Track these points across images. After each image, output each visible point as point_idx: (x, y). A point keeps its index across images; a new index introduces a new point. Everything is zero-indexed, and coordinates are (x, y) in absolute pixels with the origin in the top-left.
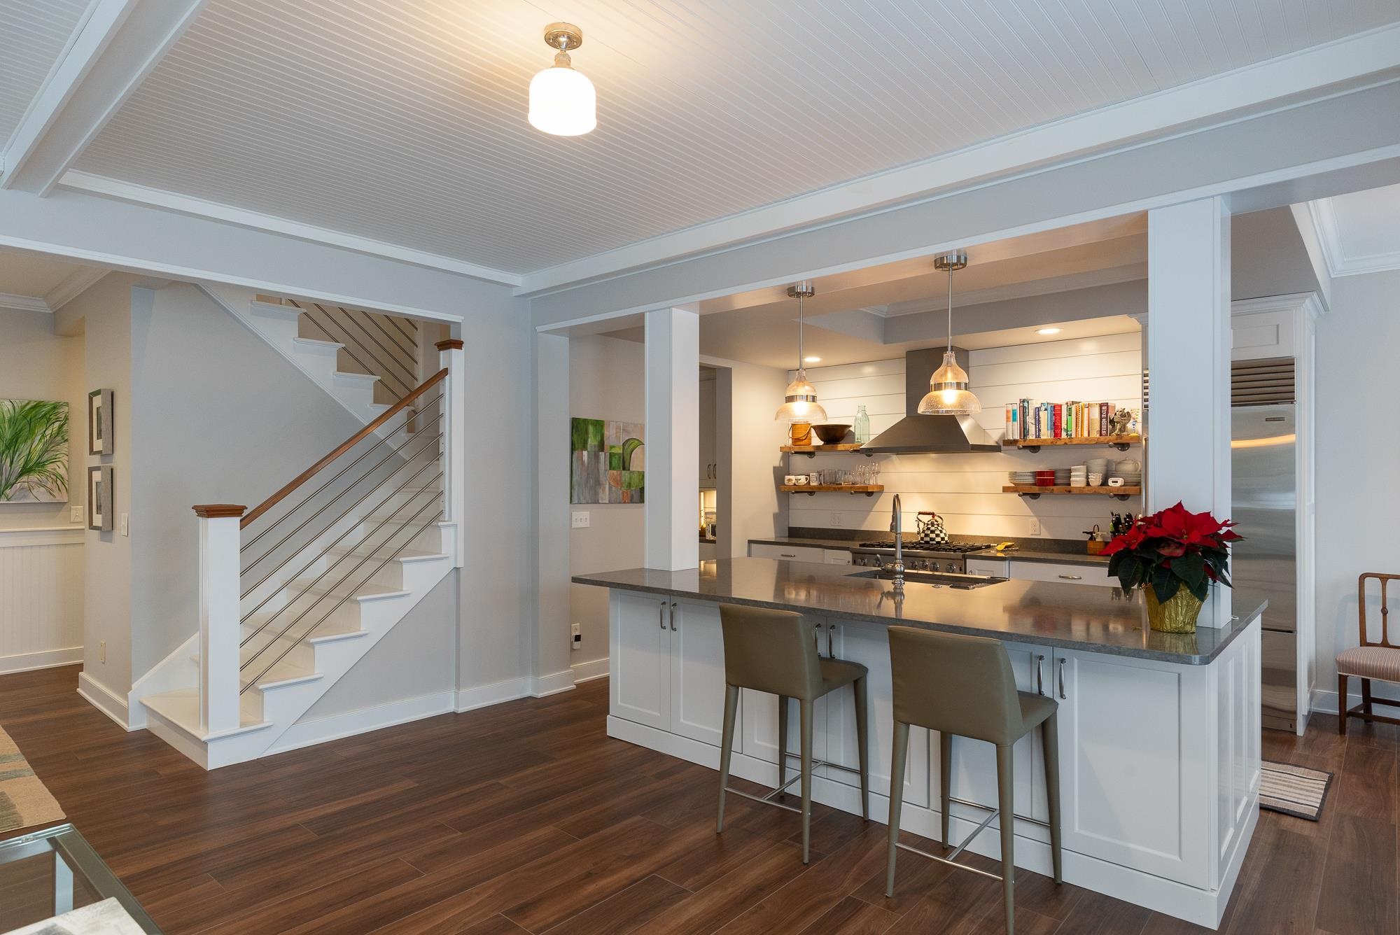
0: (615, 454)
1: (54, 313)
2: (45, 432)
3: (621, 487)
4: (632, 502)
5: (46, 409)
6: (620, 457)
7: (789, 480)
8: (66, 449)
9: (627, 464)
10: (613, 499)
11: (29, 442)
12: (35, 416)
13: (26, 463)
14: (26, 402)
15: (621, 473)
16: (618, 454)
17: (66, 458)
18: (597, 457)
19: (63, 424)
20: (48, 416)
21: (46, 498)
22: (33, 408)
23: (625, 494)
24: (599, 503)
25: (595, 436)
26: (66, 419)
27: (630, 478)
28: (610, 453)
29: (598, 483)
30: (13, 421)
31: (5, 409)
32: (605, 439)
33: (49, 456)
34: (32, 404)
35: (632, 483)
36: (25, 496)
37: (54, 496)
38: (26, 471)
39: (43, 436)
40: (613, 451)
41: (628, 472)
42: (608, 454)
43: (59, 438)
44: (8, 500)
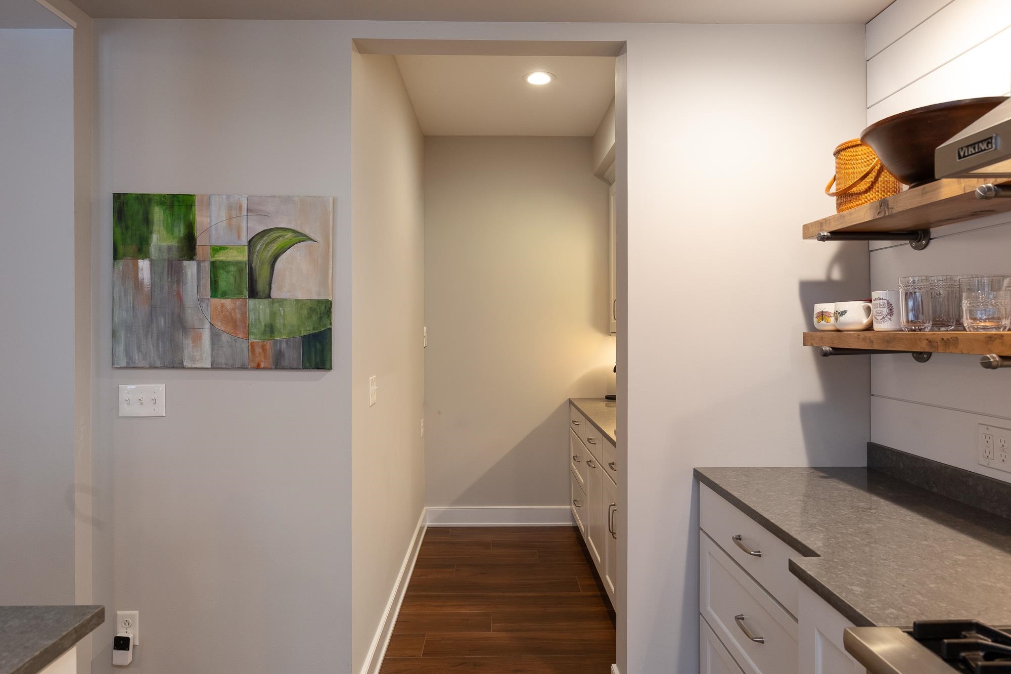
0: (225, 264)
3: (248, 333)
4: (278, 364)
6: (240, 271)
7: (822, 315)
9: (261, 285)
10: (222, 360)
15: (245, 305)
16: (237, 263)
18: (174, 272)
23: (258, 350)
24: (182, 367)
25: (170, 229)
27: (273, 315)
28: (213, 264)
29: (179, 324)
32: (197, 233)
35: (279, 324)
40: (221, 257)
41: (266, 301)
42: (206, 266)
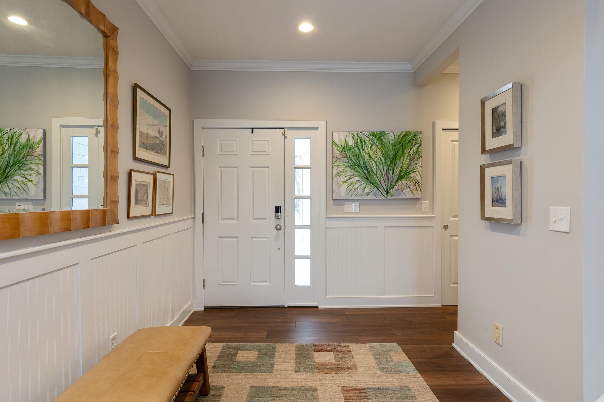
1: (414, 72)
2: (410, 151)
5: (410, 136)
8: (421, 163)
11: (402, 158)
12: (405, 141)
13: (400, 172)
14: (401, 132)
17: (420, 169)
19: (419, 146)
20: (411, 141)
21: (410, 196)
22: (404, 136)
26: (421, 142)
30: (394, 146)
31: (390, 138)
33: (412, 167)
34: (404, 133)
36: (400, 194)
37: (414, 194)
38: (400, 178)
39: (409, 154)
43: (417, 155)
44: (392, 196)
